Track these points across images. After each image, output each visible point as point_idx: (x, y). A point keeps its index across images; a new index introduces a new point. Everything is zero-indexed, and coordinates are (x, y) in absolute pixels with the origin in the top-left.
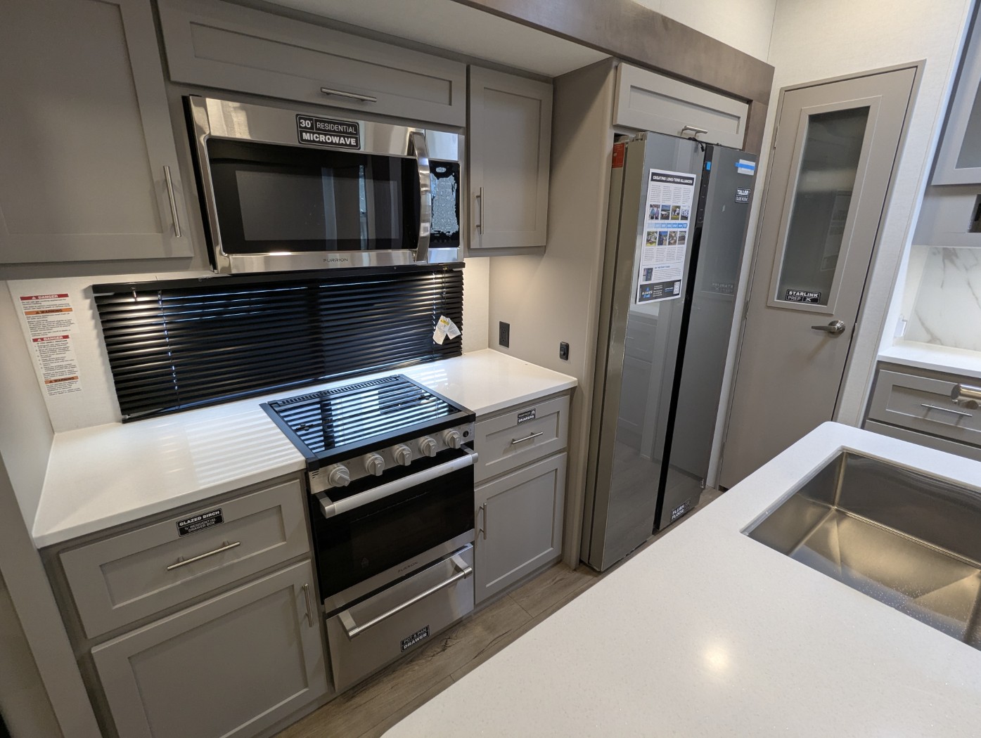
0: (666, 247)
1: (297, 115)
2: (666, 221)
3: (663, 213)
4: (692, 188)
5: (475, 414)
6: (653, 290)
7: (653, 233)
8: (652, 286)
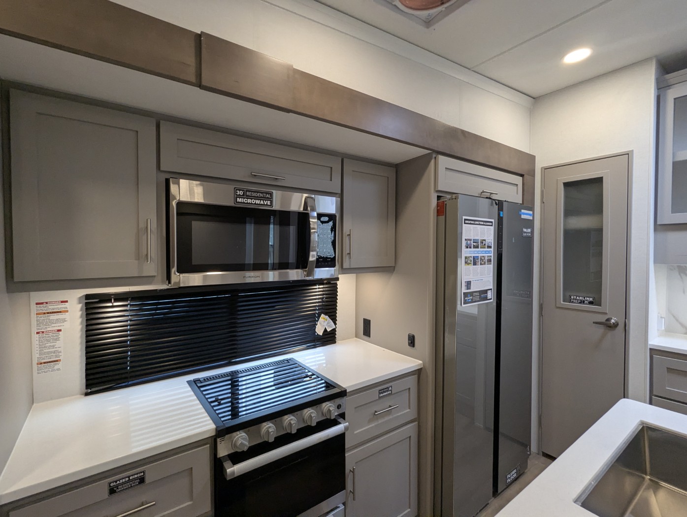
0: (479, 267)
1: (235, 188)
2: (477, 249)
3: (475, 244)
4: (492, 228)
5: (346, 390)
6: (473, 296)
7: (469, 257)
8: (472, 294)
